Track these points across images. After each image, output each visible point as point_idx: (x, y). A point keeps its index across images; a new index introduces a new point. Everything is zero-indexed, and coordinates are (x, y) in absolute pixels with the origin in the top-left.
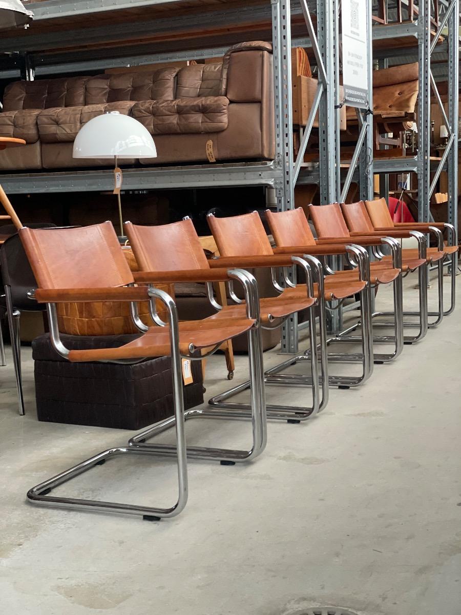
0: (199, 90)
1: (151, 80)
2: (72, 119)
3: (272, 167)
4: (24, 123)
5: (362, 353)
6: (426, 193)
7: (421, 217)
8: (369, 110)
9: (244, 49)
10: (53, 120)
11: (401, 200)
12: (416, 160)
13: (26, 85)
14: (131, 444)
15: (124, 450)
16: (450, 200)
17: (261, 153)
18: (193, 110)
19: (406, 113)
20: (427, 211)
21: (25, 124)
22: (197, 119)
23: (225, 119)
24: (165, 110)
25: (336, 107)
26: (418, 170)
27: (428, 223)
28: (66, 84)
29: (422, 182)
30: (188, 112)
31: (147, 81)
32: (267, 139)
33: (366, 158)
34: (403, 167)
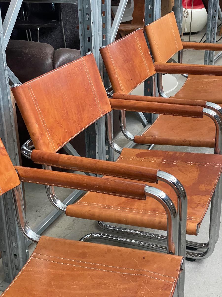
20: (216, 5)
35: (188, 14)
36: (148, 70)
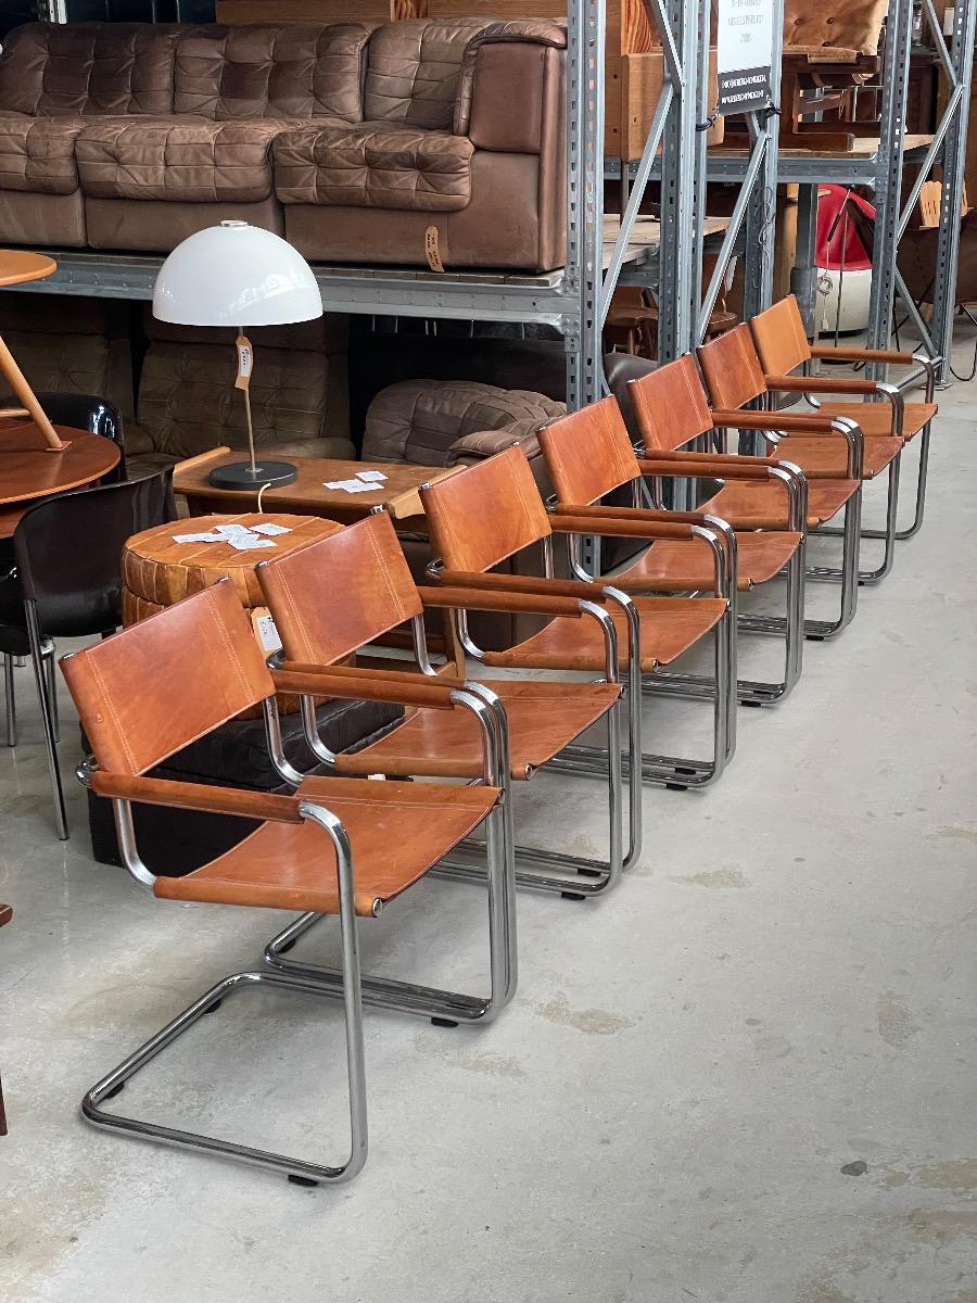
0: (413, 82)
1: (313, 52)
2: (148, 154)
3: (559, 291)
4: (47, 153)
5: (713, 675)
6: (891, 235)
8: (773, 108)
9: (507, 39)
10: (108, 153)
11: (844, 212)
12: (874, 162)
13: (48, 35)
14: (268, 958)
15: (257, 978)
16: (944, 227)
17: (536, 261)
18: (398, 162)
19: (860, 56)
21: (51, 156)
22: (408, 182)
23: (464, 186)
24: (341, 156)
25: (699, 128)
26: (877, 185)
28: (134, 40)
29: (883, 209)
30: (388, 166)
31: (305, 53)
32: (549, 228)
33: (761, 208)
34: (847, 175)
35: (830, 285)
36: (755, 385)
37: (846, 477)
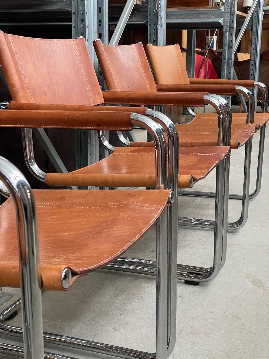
6: (231, 48)
7: (224, 73)
11: (206, 57)
12: (223, 10)
20: (230, 67)
26: (224, 22)
27: (231, 80)
29: (227, 35)
34: (209, 18)
37: (218, 144)
